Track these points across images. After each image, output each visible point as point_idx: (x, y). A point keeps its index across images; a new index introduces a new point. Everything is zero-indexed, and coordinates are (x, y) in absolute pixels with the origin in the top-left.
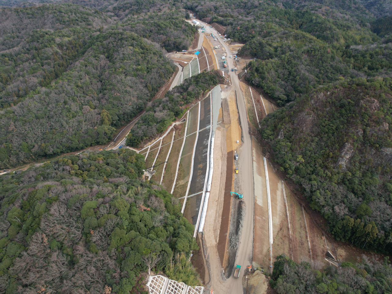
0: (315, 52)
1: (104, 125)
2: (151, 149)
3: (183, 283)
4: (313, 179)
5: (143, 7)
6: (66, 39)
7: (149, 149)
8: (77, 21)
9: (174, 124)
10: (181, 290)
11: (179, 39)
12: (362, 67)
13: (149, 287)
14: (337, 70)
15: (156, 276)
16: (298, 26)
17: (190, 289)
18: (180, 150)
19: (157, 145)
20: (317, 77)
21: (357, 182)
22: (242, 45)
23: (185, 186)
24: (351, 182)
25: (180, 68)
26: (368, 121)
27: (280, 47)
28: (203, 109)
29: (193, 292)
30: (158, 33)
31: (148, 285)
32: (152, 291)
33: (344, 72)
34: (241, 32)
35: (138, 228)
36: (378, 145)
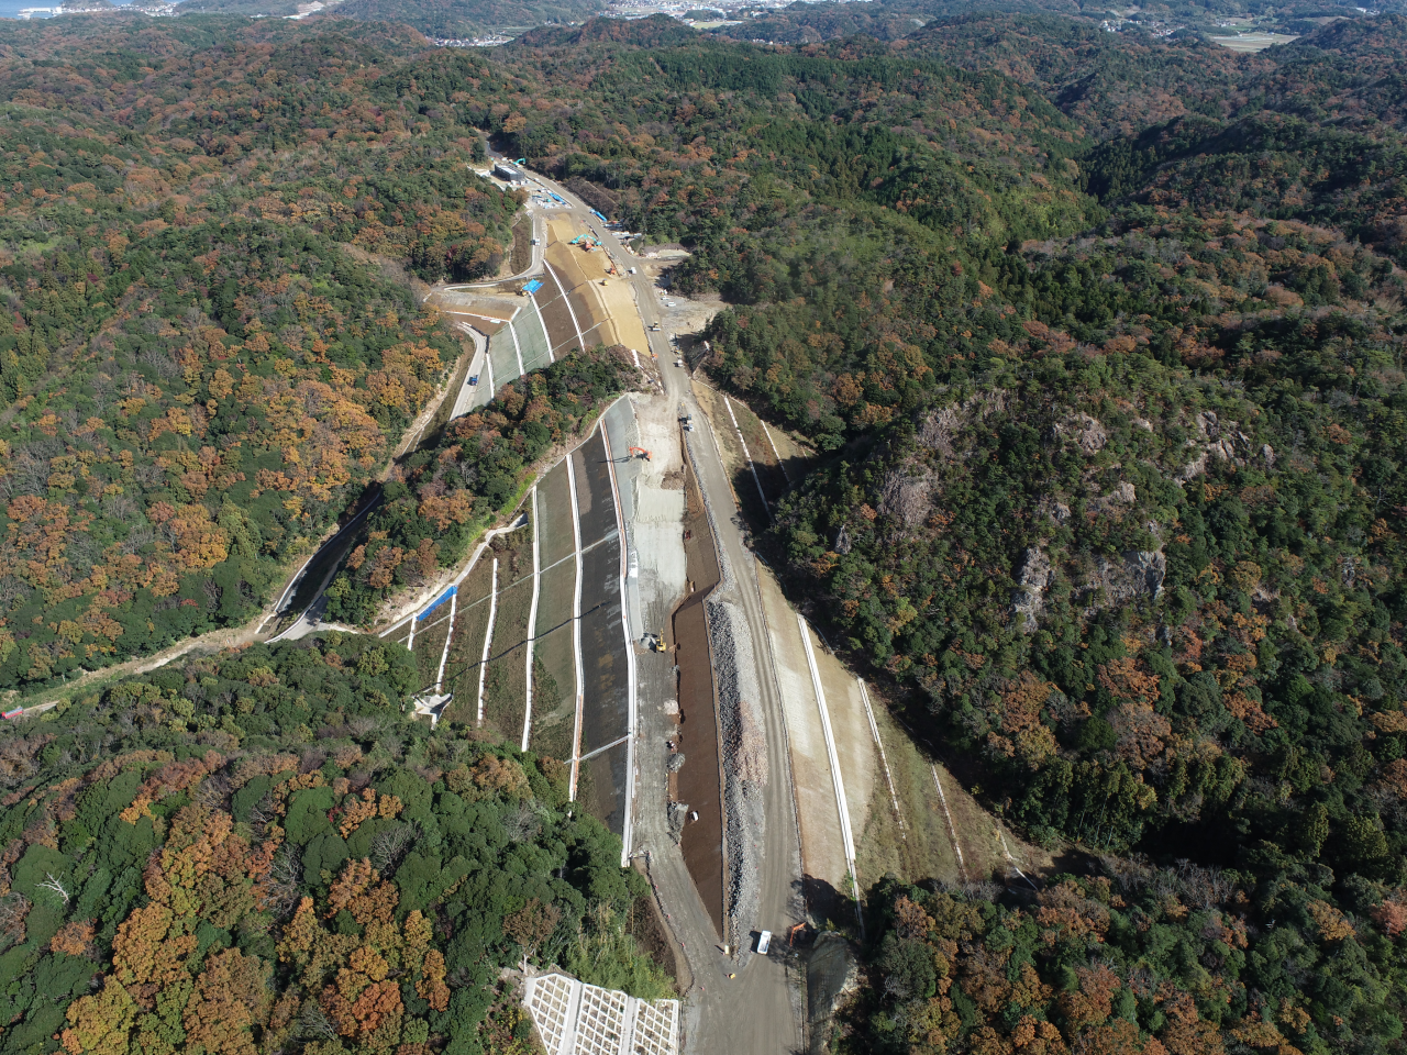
0: (916, 274)
1: (237, 557)
2: (420, 625)
3: (622, 993)
4: (948, 664)
5: (307, 119)
6: (36, 248)
7: (413, 627)
8: (60, 175)
9: (490, 534)
10: (618, 1011)
11: (461, 240)
12: (1060, 312)
13: (532, 1008)
14: (986, 326)
15: (545, 978)
16: (856, 179)
17: (643, 1009)
18: (527, 619)
19: (440, 609)
20: (929, 351)
21: (1069, 659)
22: (683, 253)
23: (564, 729)
24: (1054, 659)
25: (480, 341)
27: (809, 261)
28: (584, 479)
29: (652, 1014)
30: (382, 219)
31: (527, 1002)
32: (542, 1020)
33: (1009, 332)
34: (674, 210)
35: (470, 848)
36: (1113, 548)
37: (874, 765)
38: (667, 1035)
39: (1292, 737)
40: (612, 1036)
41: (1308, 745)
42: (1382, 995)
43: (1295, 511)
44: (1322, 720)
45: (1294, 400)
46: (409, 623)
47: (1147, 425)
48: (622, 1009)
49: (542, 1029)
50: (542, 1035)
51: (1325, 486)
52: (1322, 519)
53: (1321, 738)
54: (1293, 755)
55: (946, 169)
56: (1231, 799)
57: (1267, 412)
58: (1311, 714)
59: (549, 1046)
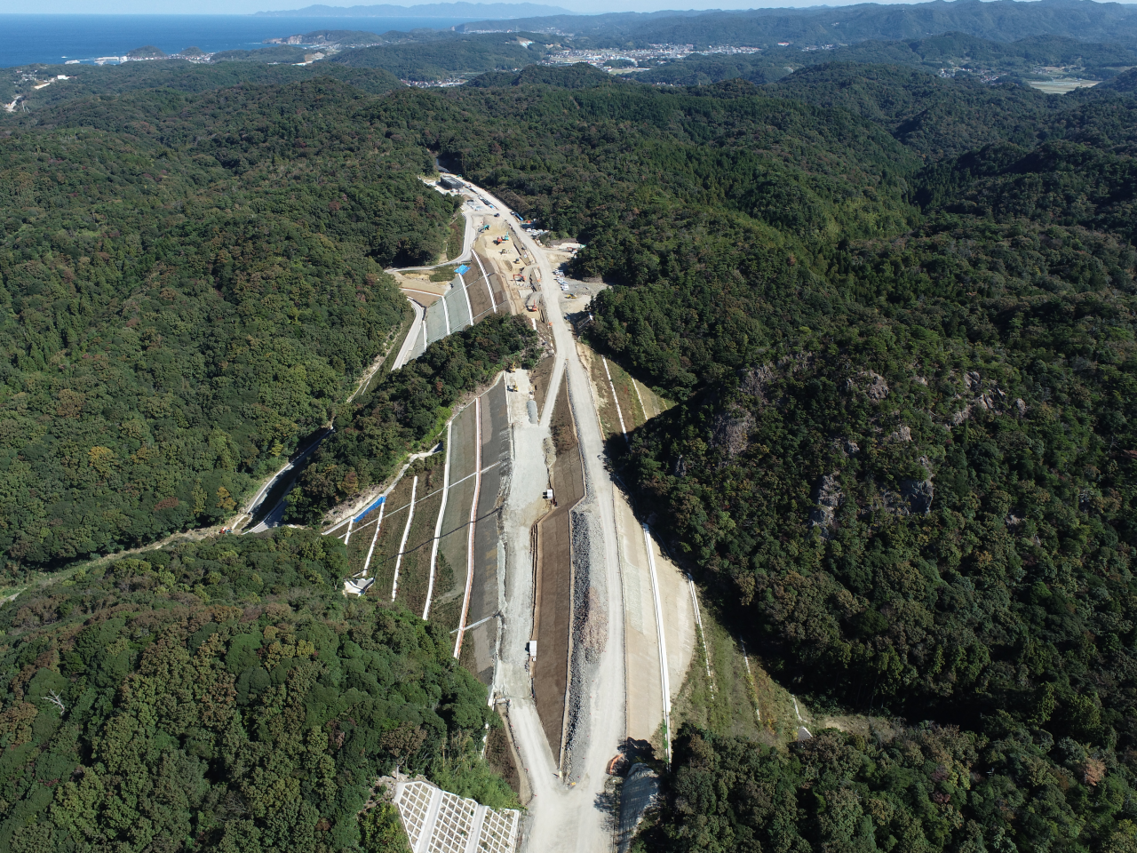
0: (758, 263)
1: (221, 470)
2: (355, 526)
3: (473, 801)
4: (758, 565)
5: (300, 141)
6: (88, 235)
7: (350, 528)
8: (111, 181)
9: (414, 457)
10: (469, 814)
11: (409, 233)
12: (874, 295)
13: (400, 805)
14: (813, 305)
15: (413, 784)
16: (723, 191)
17: (489, 814)
18: (436, 522)
19: (371, 514)
20: (767, 325)
21: (854, 564)
22: (577, 246)
23: (454, 609)
24: (842, 563)
25: (419, 311)
26: (867, 424)
27: (675, 252)
28: (488, 416)
29: (496, 819)
30: (349, 216)
31: (397, 800)
32: (407, 815)
33: (832, 310)
34: (574, 212)
35: (364, 684)
36: (892, 477)
37: (693, 642)
38: (507, 835)
39: (1031, 631)
40: (462, 832)
41: (1044, 638)
42: (1076, 831)
43: (1041, 451)
44: (1055, 618)
45: (1044, 365)
46: (347, 524)
47: (923, 381)
48: (472, 813)
49: (407, 822)
50: (406, 826)
51: (1067, 433)
52: (1063, 459)
53: (1055, 632)
54: (1030, 645)
55: (795, 183)
56: (978, 678)
57: (1021, 373)
58: (1048, 613)
59: (411, 834)
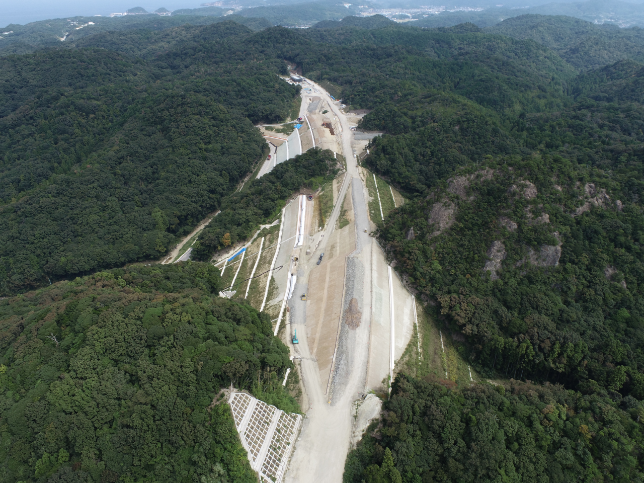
0: (468, 123)
1: (157, 230)
2: (228, 263)
3: (274, 407)
4: (453, 291)
7: (226, 264)
8: (110, 75)
9: (262, 227)
10: (271, 414)
11: (270, 105)
12: (538, 144)
13: (231, 404)
14: (500, 149)
15: (240, 394)
16: (453, 85)
17: (283, 414)
18: (272, 262)
21: (510, 293)
23: (278, 306)
24: (503, 292)
25: (273, 148)
27: (420, 117)
29: (287, 417)
30: (237, 96)
31: (230, 401)
32: (235, 410)
33: (511, 152)
34: (364, 95)
35: (217, 338)
36: (536, 243)
37: (412, 332)
38: (292, 427)
39: (615, 336)
40: (265, 422)
41: (623, 341)
42: (630, 448)
43: (630, 231)
44: (631, 329)
45: (636, 181)
46: (223, 263)
47: (559, 188)
48: (273, 413)
49: (234, 414)
50: (234, 416)
53: (630, 338)
54: (614, 344)
55: (497, 81)
56: (580, 362)
57: (621, 186)
58: (628, 326)
59: (236, 420)
